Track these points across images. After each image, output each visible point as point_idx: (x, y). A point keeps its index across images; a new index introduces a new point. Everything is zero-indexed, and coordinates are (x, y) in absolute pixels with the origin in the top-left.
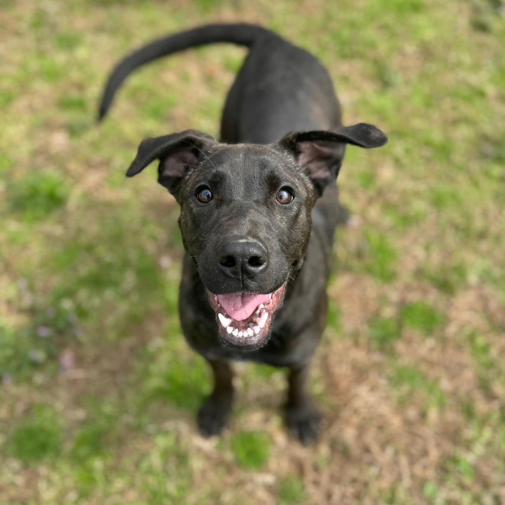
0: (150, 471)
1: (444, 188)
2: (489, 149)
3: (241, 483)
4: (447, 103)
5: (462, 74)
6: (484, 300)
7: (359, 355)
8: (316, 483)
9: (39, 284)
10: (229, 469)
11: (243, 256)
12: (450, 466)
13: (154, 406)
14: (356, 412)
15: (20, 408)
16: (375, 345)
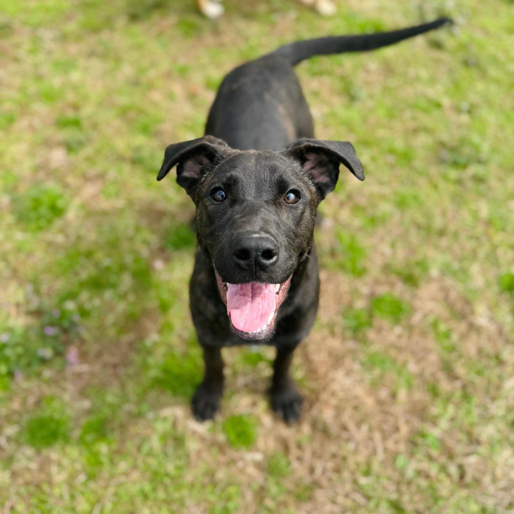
0: (150, 454)
1: (406, 191)
2: (446, 155)
3: (233, 461)
4: (408, 114)
5: (420, 87)
6: (445, 290)
7: (335, 343)
8: (300, 459)
9: (44, 288)
10: (222, 449)
11: (257, 250)
12: (419, 440)
13: (153, 394)
14: (333, 394)
15: (31, 400)
16: (349, 334)
